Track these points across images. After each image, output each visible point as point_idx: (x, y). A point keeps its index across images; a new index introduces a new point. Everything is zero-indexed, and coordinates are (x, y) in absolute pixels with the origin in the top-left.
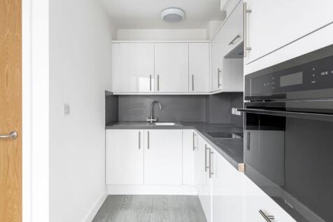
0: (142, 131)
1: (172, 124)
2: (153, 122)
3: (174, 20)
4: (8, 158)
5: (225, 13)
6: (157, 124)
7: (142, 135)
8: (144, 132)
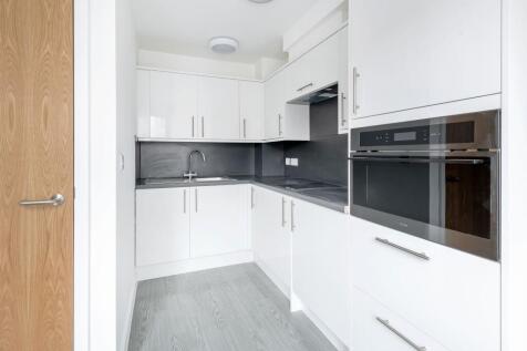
0: (187, 189)
1: (218, 179)
2: (193, 177)
3: (223, 51)
4: (48, 235)
5: (287, 54)
6: (198, 180)
7: (187, 194)
8: (191, 190)
